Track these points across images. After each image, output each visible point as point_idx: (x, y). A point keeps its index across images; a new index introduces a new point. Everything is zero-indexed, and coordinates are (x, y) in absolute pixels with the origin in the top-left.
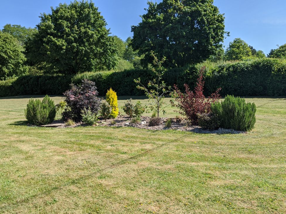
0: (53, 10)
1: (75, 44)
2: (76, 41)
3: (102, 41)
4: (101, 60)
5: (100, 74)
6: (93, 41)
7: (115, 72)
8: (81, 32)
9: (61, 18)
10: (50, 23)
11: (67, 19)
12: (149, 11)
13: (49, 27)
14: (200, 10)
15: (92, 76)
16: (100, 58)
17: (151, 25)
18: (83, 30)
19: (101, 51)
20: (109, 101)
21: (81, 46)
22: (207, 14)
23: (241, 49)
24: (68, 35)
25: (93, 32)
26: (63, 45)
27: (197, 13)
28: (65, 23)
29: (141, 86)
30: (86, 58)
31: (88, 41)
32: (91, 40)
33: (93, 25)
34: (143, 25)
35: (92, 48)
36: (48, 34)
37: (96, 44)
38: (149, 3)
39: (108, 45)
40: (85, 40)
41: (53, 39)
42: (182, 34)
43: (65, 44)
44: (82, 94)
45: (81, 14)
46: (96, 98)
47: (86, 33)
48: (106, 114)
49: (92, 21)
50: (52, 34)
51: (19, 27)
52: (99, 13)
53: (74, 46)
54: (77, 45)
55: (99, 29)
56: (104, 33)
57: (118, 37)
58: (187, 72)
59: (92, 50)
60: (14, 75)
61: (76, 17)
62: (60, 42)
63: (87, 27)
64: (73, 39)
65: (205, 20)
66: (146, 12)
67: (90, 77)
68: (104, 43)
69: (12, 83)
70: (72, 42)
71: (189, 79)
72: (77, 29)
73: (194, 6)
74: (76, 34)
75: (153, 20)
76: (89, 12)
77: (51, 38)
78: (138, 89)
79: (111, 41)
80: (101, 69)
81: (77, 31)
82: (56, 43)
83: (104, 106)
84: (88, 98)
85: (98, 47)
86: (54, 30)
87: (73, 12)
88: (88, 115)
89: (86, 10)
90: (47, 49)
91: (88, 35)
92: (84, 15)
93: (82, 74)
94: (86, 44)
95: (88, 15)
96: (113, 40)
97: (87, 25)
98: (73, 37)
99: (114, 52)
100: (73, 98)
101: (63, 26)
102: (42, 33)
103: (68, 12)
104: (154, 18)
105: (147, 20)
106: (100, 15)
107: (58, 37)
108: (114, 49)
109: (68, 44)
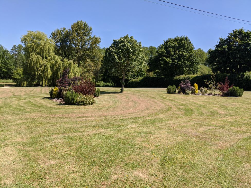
0: (164, 42)
1: (176, 61)
2: (177, 59)
3: (191, 58)
4: (190, 69)
5: (189, 77)
6: (186, 58)
7: (198, 76)
9: (169, 47)
10: (164, 50)
11: (173, 47)
12: (220, 43)
13: (163, 52)
14: (250, 42)
15: (184, 78)
16: (189, 68)
17: (220, 51)
19: (190, 64)
20: (195, 87)
21: (179, 62)
24: (173, 56)
25: (186, 54)
26: (170, 62)
29: (207, 82)
30: (181, 68)
31: (183, 59)
32: (185, 58)
33: (186, 50)
34: (216, 51)
35: (185, 62)
36: (163, 56)
37: (187, 60)
38: (220, 39)
39: (195, 60)
40: (181, 58)
41: (165, 58)
42: (237, 56)
44: (185, 85)
45: (180, 44)
46: (190, 86)
47: (182, 54)
48: (193, 92)
49: (186, 47)
50: (164, 56)
52: (191, 42)
54: (177, 61)
55: (190, 51)
56: (192, 54)
57: (202, 49)
58: (239, 77)
59: (185, 64)
60: (139, 76)
61: (177, 46)
62: (168, 60)
63: (183, 51)
66: (218, 44)
67: (183, 78)
68: (192, 59)
69: (140, 80)
71: (240, 81)
72: (177, 52)
73: (246, 40)
74: (177, 55)
75: (221, 49)
76: (185, 43)
78: (205, 84)
79: (196, 58)
80: (189, 73)
81: (178, 53)
82: (166, 60)
83: (193, 89)
84: (188, 86)
85: (188, 62)
86: (166, 53)
87: (176, 43)
88: (187, 91)
89: (183, 42)
90: (162, 64)
91: (183, 56)
92: (182, 44)
93: (179, 77)
94: (182, 60)
95: (184, 44)
96: (198, 57)
97: (183, 50)
98: (175, 57)
99: (198, 64)
100: (182, 86)
101: (170, 51)
102: (159, 55)
103: (173, 44)
104: (222, 47)
105: (218, 48)
106: (191, 43)
107: (167, 57)
108: (198, 62)
109: (173, 61)
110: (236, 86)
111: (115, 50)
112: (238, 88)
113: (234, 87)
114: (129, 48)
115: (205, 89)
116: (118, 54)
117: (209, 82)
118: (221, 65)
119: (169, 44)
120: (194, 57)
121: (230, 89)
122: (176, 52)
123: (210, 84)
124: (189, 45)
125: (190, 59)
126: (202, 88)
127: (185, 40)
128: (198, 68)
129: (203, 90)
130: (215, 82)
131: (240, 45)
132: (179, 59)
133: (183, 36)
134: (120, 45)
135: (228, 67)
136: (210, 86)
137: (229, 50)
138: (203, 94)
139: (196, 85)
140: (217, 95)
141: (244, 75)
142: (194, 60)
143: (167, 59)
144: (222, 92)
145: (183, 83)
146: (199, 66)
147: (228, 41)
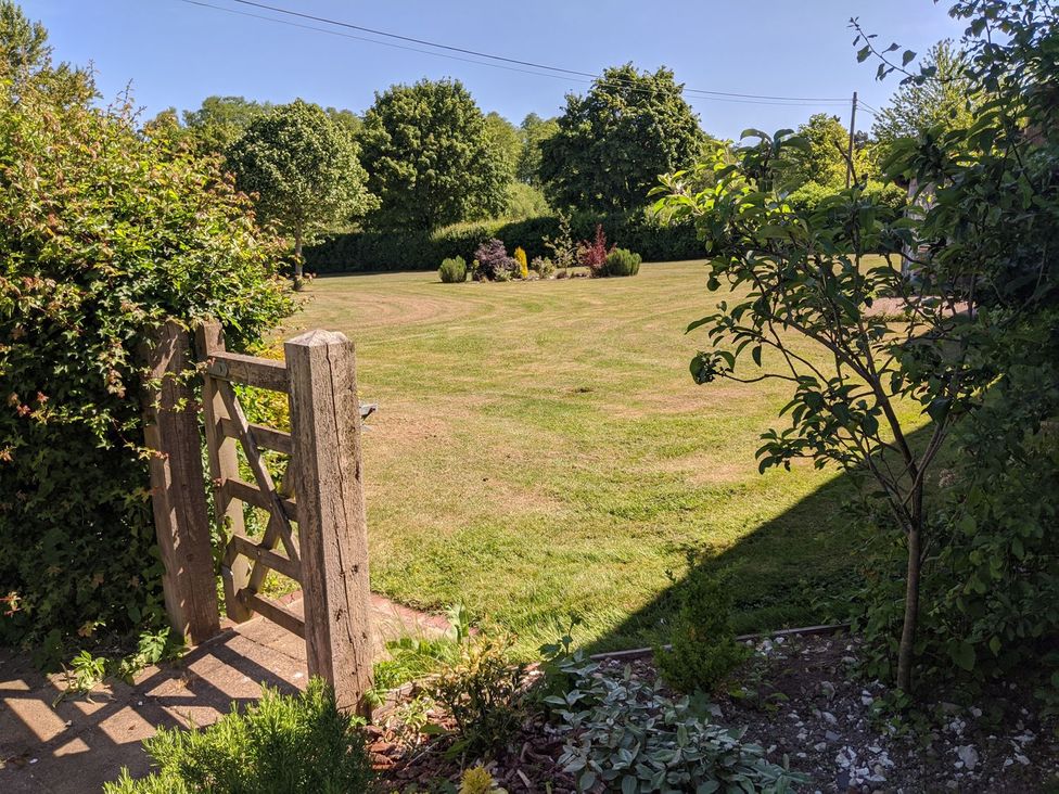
0: (378, 97)
1: (431, 172)
2: (434, 164)
3: (480, 161)
4: (480, 199)
6: (465, 162)
8: (441, 146)
9: (402, 119)
10: (384, 132)
11: (413, 122)
12: (568, 111)
13: (381, 140)
14: (653, 112)
16: (478, 196)
18: (445, 143)
19: (481, 182)
20: (518, 260)
21: (444, 175)
22: (664, 120)
23: (828, 145)
24: (418, 154)
25: (465, 146)
26: (413, 175)
27: (649, 119)
28: (411, 131)
29: (549, 243)
30: (452, 198)
31: (456, 163)
32: (462, 161)
33: (463, 130)
34: (560, 139)
35: (462, 176)
36: (382, 153)
37: (469, 168)
38: (567, 98)
39: (493, 167)
40: (449, 162)
41: (393, 163)
42: (623, 156)
43: (415, 172)
44: (492, 254)
45: (440, 110)
46: (505, 257)
47: (451, 147)
49: (461, 122)
50: (387, 153)
51: (241, 101)
52: (474, 104)
53: (430, 175)
54: (436, 174)
55: (475, 137)
56: (484, 146)
58: (630, 220)
59: (464, 183)
61: (431, 116)
62: (404, 169)
63: (452, 136)
64: (428, 161)
65: (661, 130)
66: (563, 113)
68: (485, 165)
70: (427, 168)
71: (634, 232)
72: (433, 141)
73: (644, 106)
74: (433, 150)
75: (574, 133)
76: (454, 105)
77: (387, 162)
78: (546, 247)
79: (497, 160)
80: (476, 217)
81: (435, 144)
82: (397, 170)
83: (514, 264)
84: (498, 257)
85: (473, 174)
86: (392, 144)
87: (424, 105)
88: (500, 271)
89: (448, 101)
90: (382, 182)
91: (455, 153)
92: (444, 111)
93: (448, 229)
94: (453, 170)
95: (453, 112)
96: (502, 157)
98: (428, 157)
99: (504, 180)
100: (484, 257)
101: (407, 136)
102: (368, 152)
103: (416, 108)
104: (576, 128)
105: (564, 130)
106: (476, 107)
107: (399, 158)
108: (504, 175)
109: (420, 173)
110: (622, 249)
111: (267, 152)
112: (627, 251)
113: (619, 251)
114: (317, 145)
115: (547, 263)
116: (281, 166)
117: (556, 242)
118: (579, 185)
119: (400, 108)
120: (490, 157)
121: (609, 256)
122: (426, 140)
123: (558, 246)
124: (469, 114)
125: (478, 164)
126: (539, 260)
127: (453, 96)
128: (506, 196)
129: (543, 266)
130: (570, 242)
131: (627, 121)
132: (441, 164)
133: (446, 79)
134: (283, 136)
135: (600, 190)
136: (558, 253)
137: (599, 136)
138: (542, 277)
139: (521, 253)
140: (578, 276)
141: (644, 215)
142: (491, 168)
143: (401, 166)
144: (593, 268)
145: (483, 248)
146: (510, 189)
147: (592, 106)
